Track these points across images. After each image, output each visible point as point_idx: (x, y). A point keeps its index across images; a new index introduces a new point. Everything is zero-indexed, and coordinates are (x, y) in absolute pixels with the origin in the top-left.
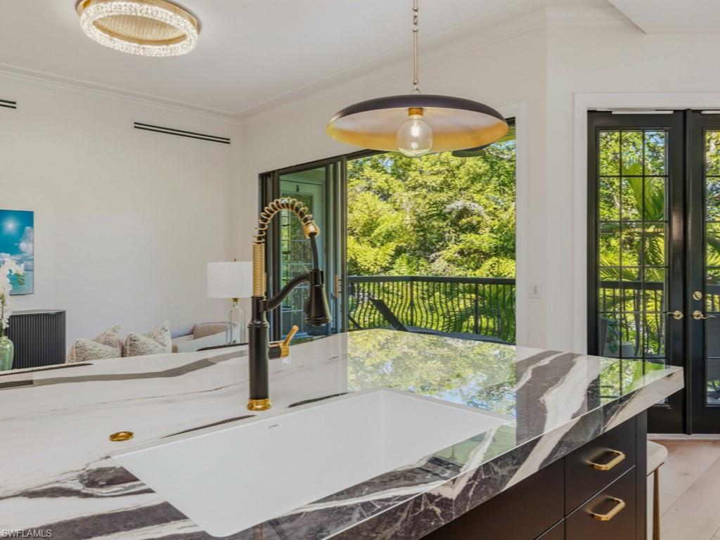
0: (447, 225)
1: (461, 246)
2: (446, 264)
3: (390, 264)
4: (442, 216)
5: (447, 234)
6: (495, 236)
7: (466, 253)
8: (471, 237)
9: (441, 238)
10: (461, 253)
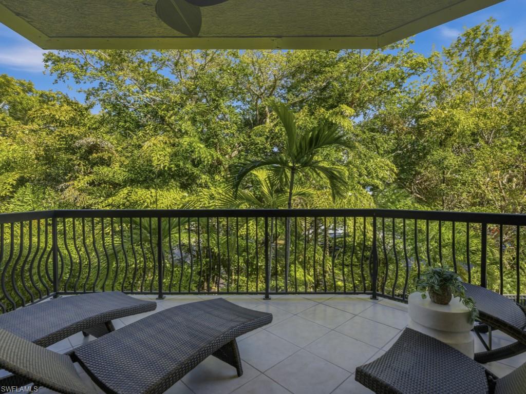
0: (76, 158)
1: (92, 177)
2: (77, 193)
3: (11, 192)
4: (70, 150)
5: (77, 167)
6: (125, 170)
7: (96, 183)
8: (104, 170)
9: (69, 169)
10: (92, 183)
